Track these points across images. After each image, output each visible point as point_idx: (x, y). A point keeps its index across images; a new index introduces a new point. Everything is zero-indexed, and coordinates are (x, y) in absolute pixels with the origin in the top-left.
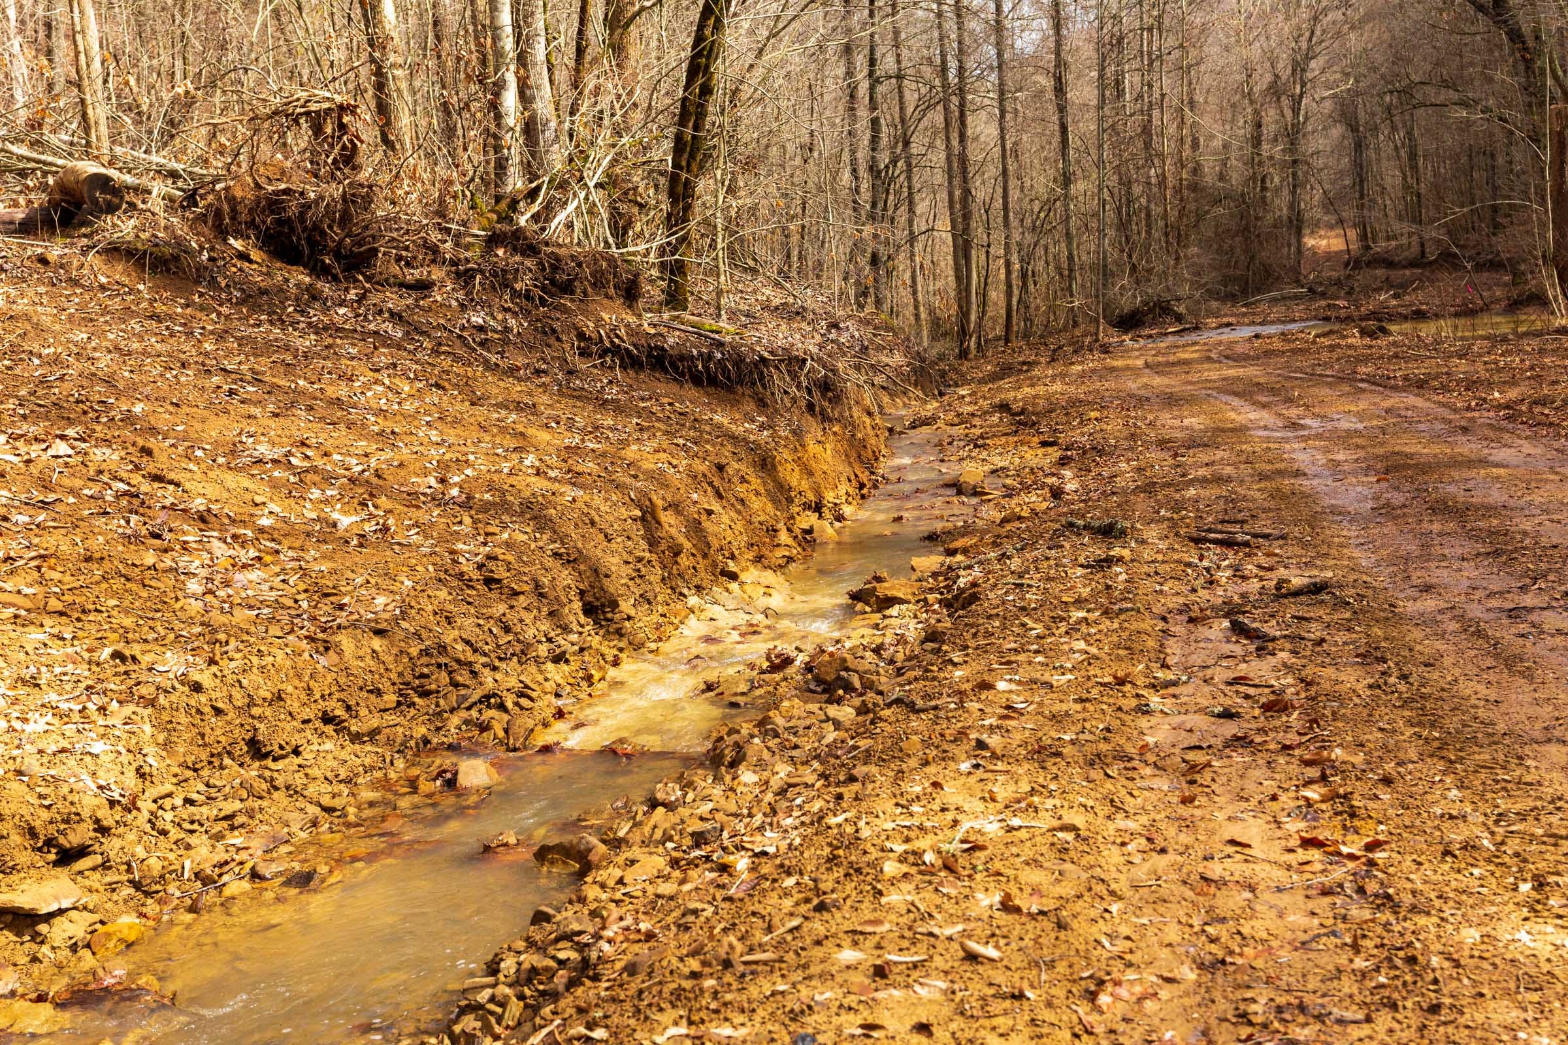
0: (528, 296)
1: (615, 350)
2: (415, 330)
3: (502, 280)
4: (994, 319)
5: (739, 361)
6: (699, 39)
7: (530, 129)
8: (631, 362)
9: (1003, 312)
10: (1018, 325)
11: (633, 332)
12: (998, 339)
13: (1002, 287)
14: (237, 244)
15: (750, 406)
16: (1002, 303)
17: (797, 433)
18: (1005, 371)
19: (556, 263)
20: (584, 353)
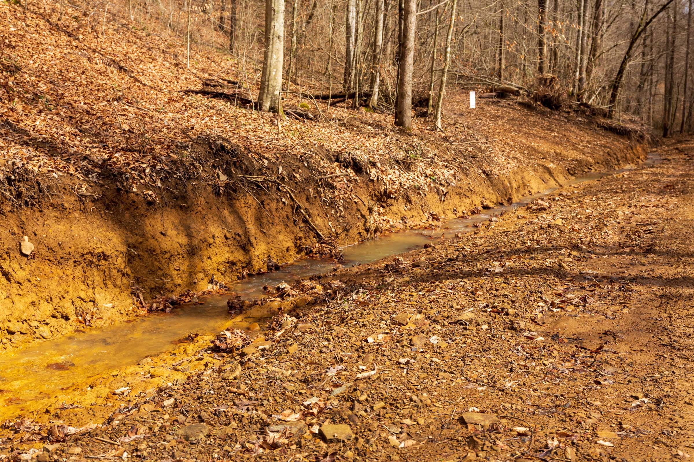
0: (588, 116)
1: (604, 127)
2: (569, 121)
3: (584, 112)
4: (677, 124)
5: (625, 130)
6: (621, 67)
7: (580, 80)
8: (606, 129)
9: (681, 121)
10: (685, 127)
11: (607, 124)
12: (677, 131)
13: (681, 112)
14: (539, 103)
15: (626, 139)
16: (681, 119)
17: (635, 145)
18: (680, 142)
19: (594, 110)
20: (598, 127)
